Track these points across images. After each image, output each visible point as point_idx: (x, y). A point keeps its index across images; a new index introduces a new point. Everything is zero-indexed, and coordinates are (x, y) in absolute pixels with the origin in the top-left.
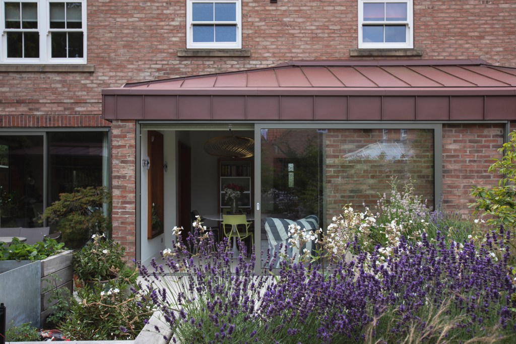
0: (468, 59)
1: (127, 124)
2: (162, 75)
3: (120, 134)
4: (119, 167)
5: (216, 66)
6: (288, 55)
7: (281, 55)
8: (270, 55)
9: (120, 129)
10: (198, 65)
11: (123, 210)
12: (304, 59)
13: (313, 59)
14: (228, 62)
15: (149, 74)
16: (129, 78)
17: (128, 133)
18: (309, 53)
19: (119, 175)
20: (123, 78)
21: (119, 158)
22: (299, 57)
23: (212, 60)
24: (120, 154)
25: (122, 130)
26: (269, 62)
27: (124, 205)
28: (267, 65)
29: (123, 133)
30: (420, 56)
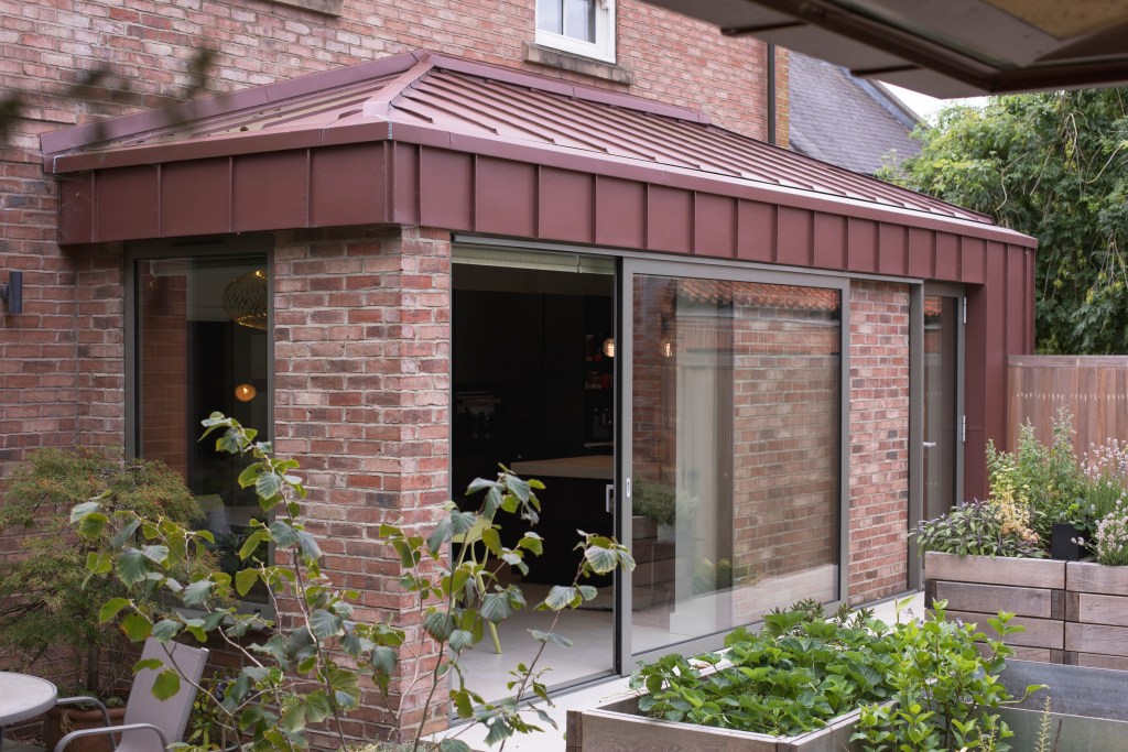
0: (688, 108)
1: (434, 242)
2: (124, 33)
3: (417, 273)
4: (415, 381)
5: (260, 31)
6: (415, 31)
7: (400, 27)
8: (379, 23)
9: (418, 258)
10: (217, 17)
11: (424, 524)
12: (446, 50)
13: (460, 53)
14: (291, 25)
15: (85, 22)
16: (26, 27)
17: (437, 271)
18: (455, 35)
19: (414, 408)
20: (7, 24)
21: (416, 352)
22: (435, 42)
23: (252, 10)
24: (417, 342)
25: (422, 261)
26: (378, 45)
27: (426, 508)
28: (373, 51)
29: (426, 271)
30: (626, 85)
